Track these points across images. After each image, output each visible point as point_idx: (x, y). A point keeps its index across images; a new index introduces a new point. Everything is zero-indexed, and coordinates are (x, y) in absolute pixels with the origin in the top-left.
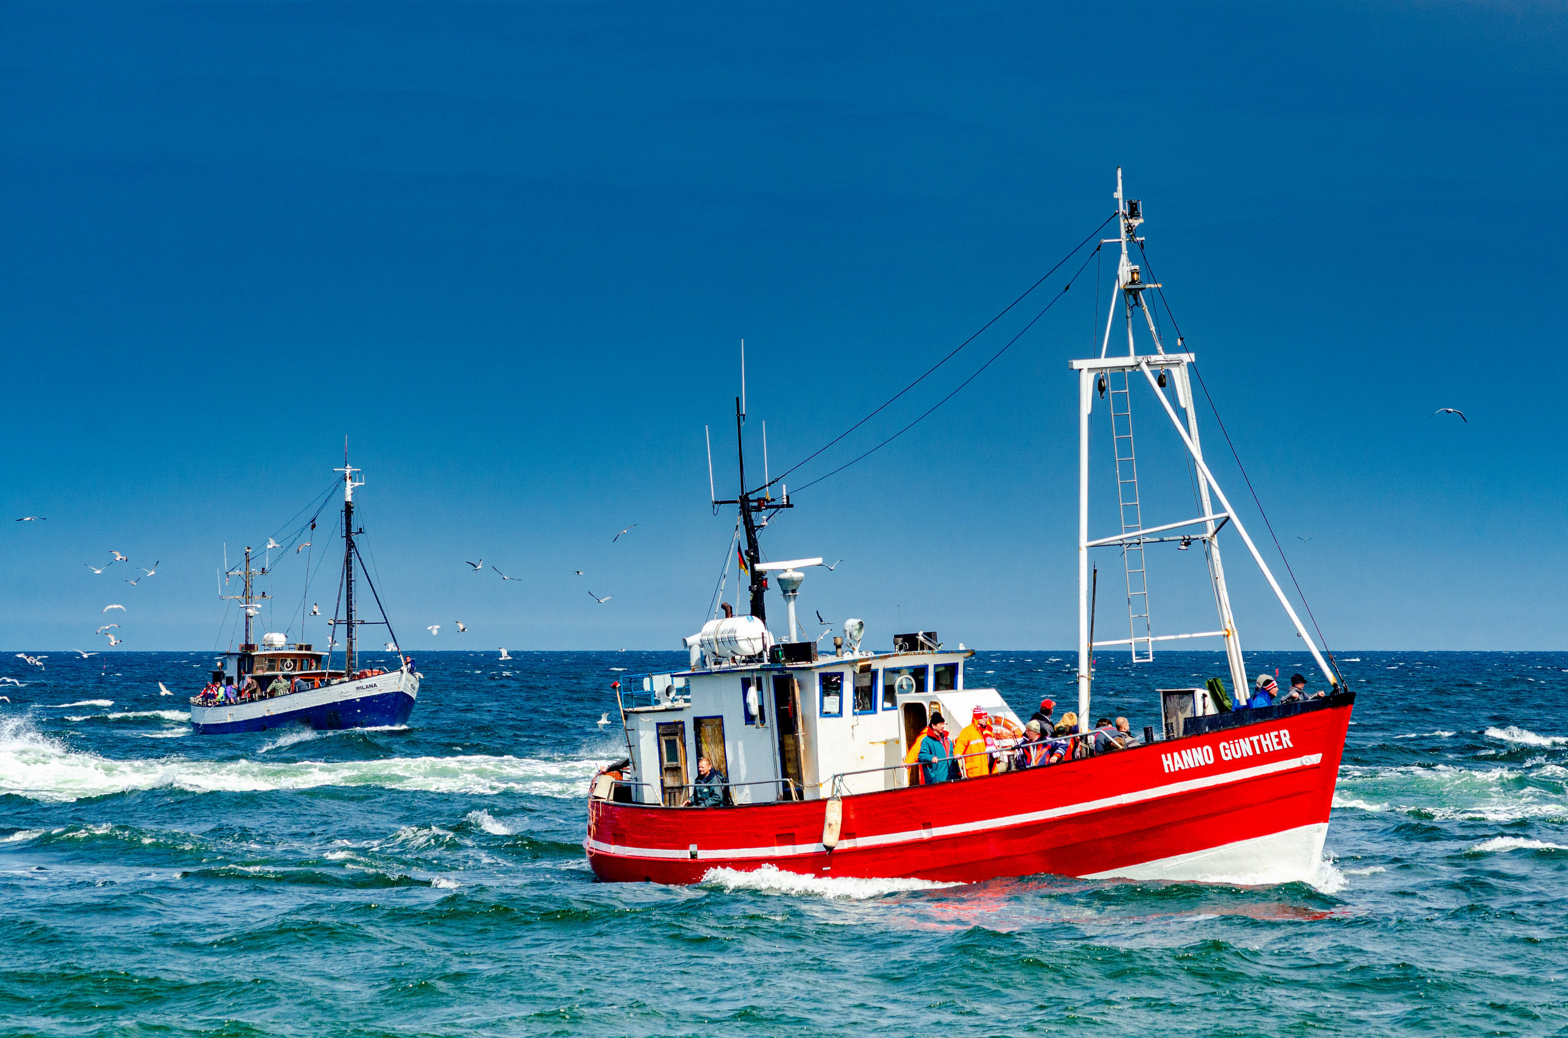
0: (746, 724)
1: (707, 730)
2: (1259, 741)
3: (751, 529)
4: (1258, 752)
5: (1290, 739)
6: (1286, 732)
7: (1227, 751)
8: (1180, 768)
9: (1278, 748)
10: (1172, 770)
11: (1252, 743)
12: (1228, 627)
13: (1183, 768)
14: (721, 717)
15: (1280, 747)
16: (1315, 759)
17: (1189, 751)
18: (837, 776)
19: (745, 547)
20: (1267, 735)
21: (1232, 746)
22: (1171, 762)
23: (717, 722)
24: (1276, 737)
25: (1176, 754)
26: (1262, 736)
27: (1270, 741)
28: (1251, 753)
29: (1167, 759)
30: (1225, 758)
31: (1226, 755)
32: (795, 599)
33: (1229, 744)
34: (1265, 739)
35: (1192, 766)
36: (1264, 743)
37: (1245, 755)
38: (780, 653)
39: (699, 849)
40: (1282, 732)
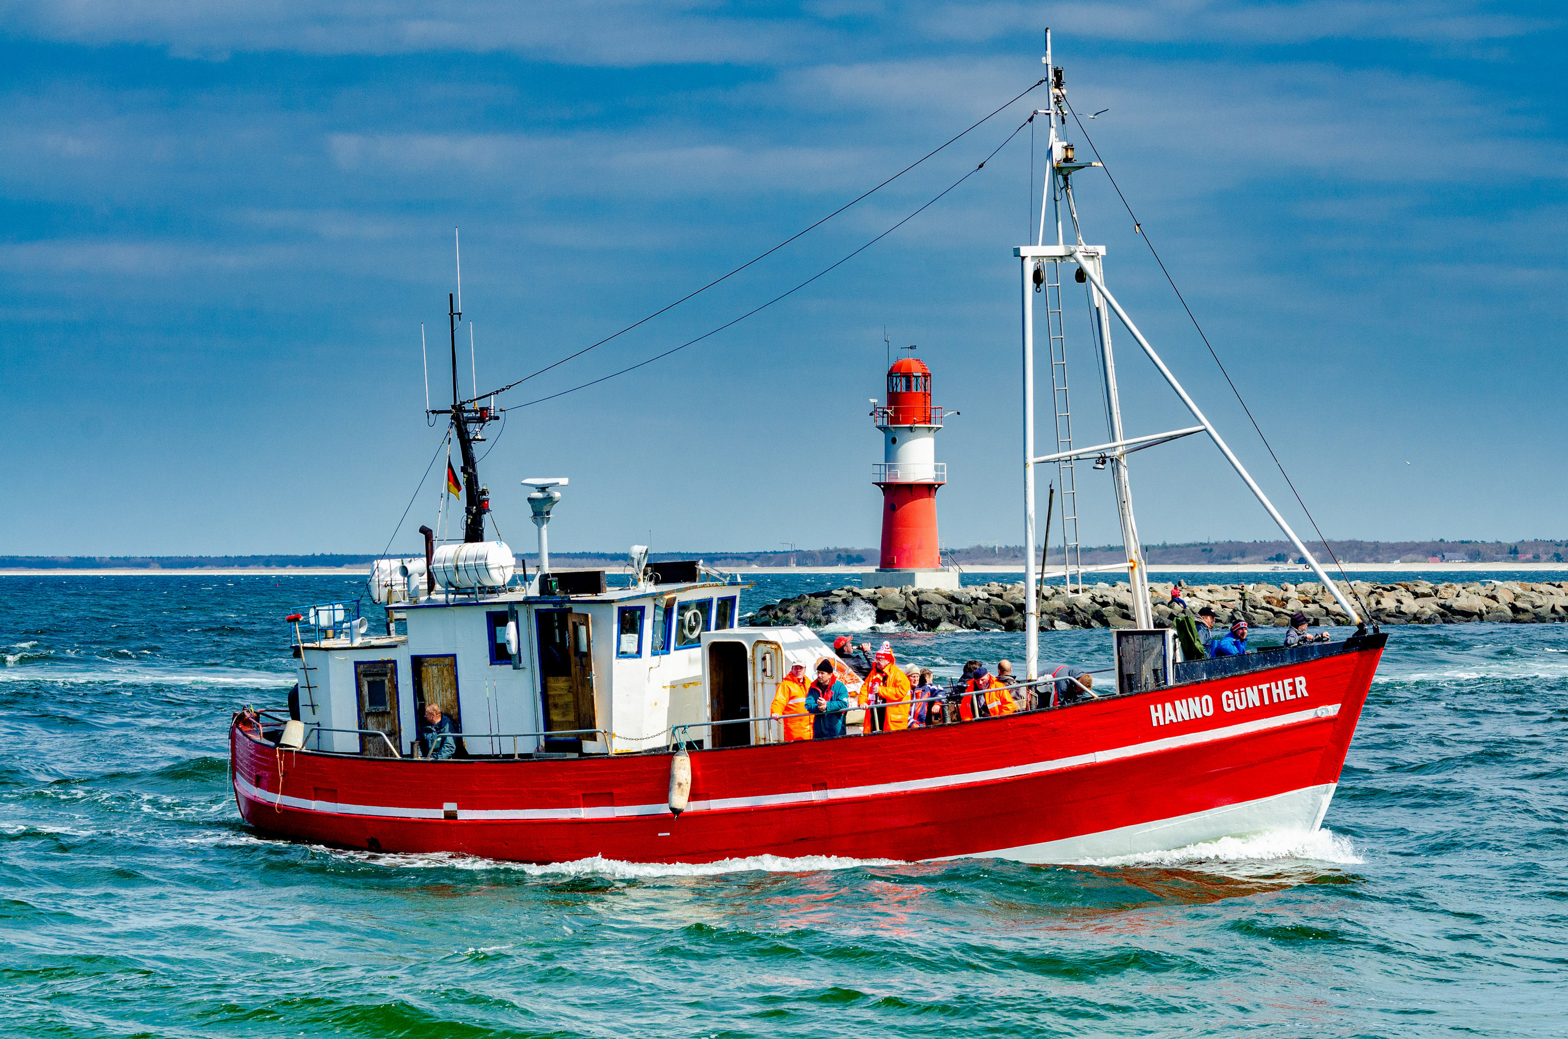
0: (491, 664)
1: (431, 672)
2: (1269, 690)
3: (466, 444)
4: (1267, 702)
5: (1306, 688)
6: (1303, 679)
7: (1230, 702)
8: (1171, 721)
9: (1289, 697)
10: (1162, 723)
11: (1260, 692)
12: (1134, 557)
13: (1175, 721)
14: (454, 656)
15: (1294, 697)
16: (1331, 710)
17: (1184, 701)
18: (677, 728)
19: (458, 463)
20: (1280, 683)
21: (1237, 696)
22: (1160, 714)
23: (447, 661)
24: (1290, 684)
25: (1168, 705)
26: (1273, 684)
27: (1281, 690)
28: (1258, 704)
29: (1156, 711)
30: (1226, 709)
31: (1229, 706)
32: (548, 522)
33: (1234, 693)
34: (1277, 688)
35: (1187, 718)
36: (1275, 692)
37: (1251, 706)
38: (554, 584)
39: (461, 807)
40: (1297, 679)
